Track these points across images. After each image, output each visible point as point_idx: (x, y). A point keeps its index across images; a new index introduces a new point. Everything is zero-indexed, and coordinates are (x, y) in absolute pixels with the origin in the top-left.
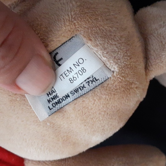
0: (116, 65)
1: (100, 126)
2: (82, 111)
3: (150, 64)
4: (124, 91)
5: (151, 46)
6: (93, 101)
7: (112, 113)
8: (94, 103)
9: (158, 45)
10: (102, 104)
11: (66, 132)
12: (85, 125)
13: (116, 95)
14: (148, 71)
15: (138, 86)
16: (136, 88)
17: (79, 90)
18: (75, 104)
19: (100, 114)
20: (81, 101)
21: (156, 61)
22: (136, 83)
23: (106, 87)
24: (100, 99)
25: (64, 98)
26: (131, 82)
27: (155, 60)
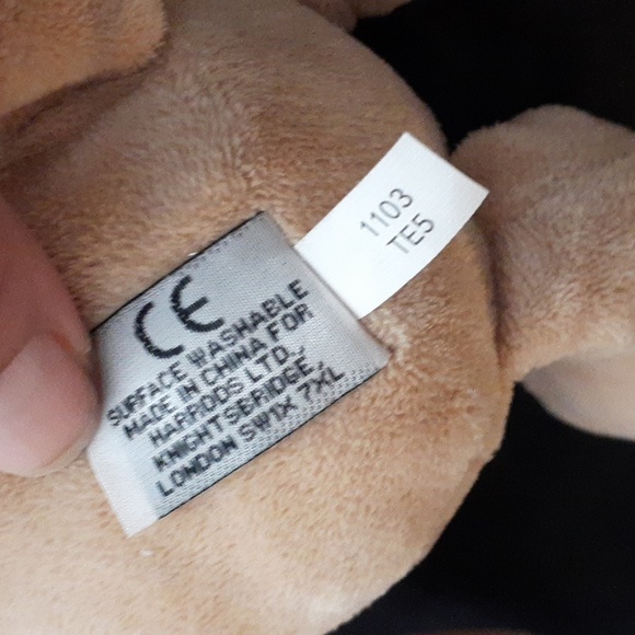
0: (399, 323)
1: (342, 558)
2: (275, 503)
3: (511, 325)
4: (425, 421)
5: (514, 259)
6: (316, 464)
7: (385, 506)
8: (319, 470)
9: (536, 256)
10: (349, 472)
11: (213, 584)
12: (285, 555)
13: (400, 436)
14: (504, 349)
15: (473, 404)
16: (470, 410)
17: (273, 417)
18: (249, 478)
19: (339, 509)
20: (272, 464)
21: (531, 315)
22: (469, 391)
23: (367, 409)
24: (343, 450)
25: (216, 453)
26: (451, 388)
27: (528, 310)
